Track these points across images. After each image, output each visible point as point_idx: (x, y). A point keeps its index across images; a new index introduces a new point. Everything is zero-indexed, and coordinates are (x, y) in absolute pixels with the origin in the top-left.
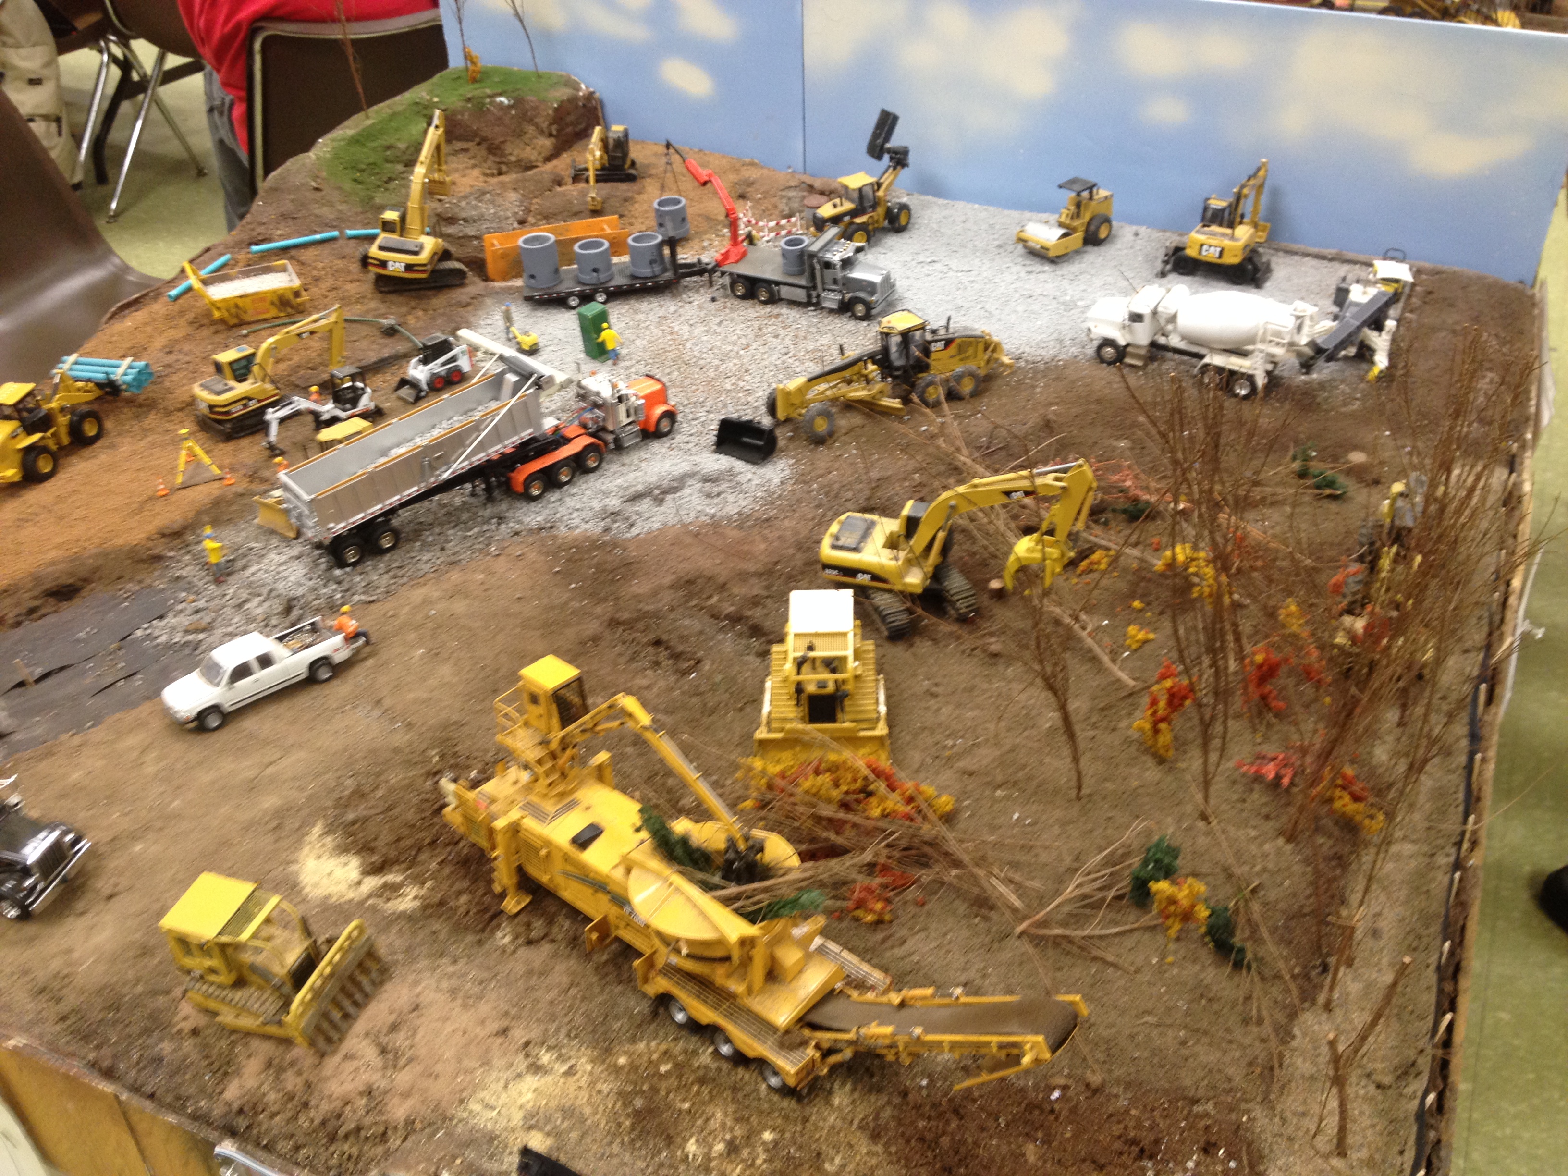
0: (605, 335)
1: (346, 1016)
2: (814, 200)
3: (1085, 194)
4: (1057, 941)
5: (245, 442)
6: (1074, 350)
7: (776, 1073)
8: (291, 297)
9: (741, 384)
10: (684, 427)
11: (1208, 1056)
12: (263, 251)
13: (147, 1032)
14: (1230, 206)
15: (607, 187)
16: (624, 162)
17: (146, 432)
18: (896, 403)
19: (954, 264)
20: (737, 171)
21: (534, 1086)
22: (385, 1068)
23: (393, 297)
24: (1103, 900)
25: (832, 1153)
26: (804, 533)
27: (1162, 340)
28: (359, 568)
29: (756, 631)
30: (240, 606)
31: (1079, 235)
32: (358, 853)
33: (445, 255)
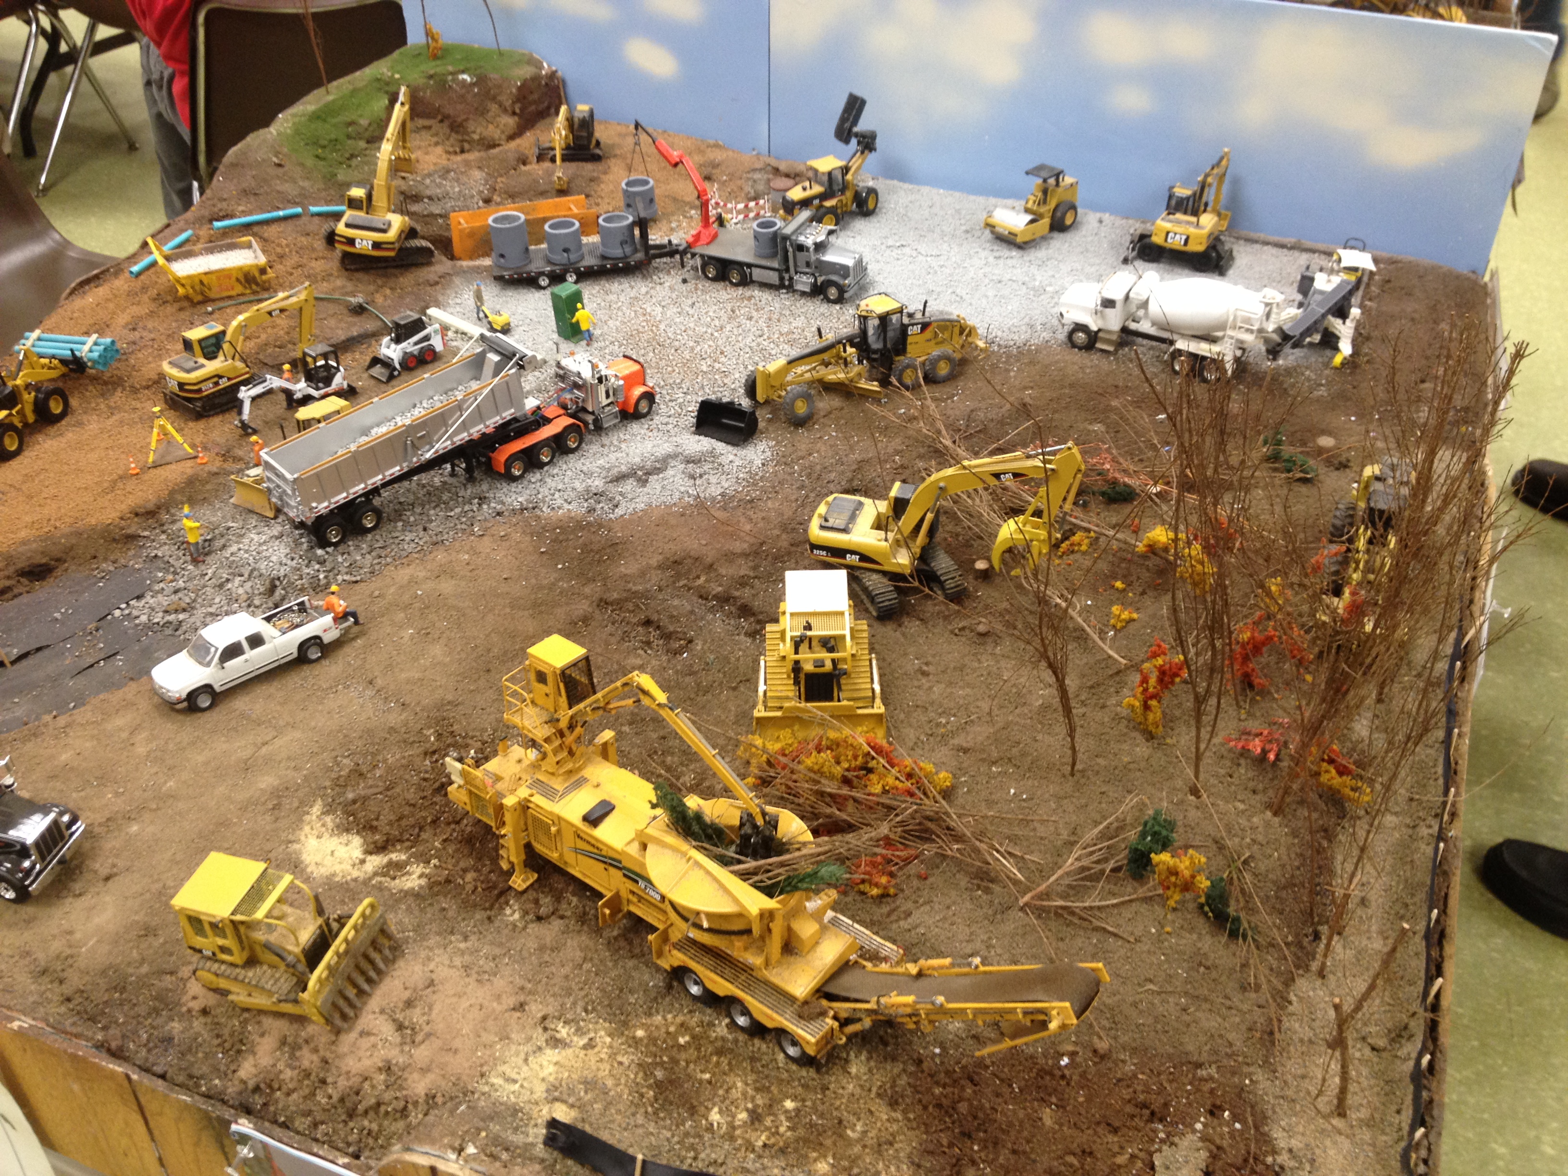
0: (578, 315)
1: (361, 993)
2: (780, 183)
3: (1052, 181)
4: (1059, 913)
5: (216, 421)
6: (1046, 335)
7: (795, 1043)
8: (257, 275)
9: (717, 366)
10: (662, 406)
11: (1211, 1022)
12: (225, 228)
13: (156, 1011)
14: (1194, 194)
15: (573, 167)
16: (590, 142)
17: (112, 410)
18: (874, 386)
19: (923, 248)
20: (701, 151)
21: (555, 1060)
22: (402, 1044)
23: (360, 275)
24: (1102, 872)
25: (853, 1119)
26: (788, 513)
27: (1133, 326)
28: (341, 548)
29: (745, 611)
30: (221, 586)
31: (1046, 222)
32: (358, 833)
33: (411, 233)
